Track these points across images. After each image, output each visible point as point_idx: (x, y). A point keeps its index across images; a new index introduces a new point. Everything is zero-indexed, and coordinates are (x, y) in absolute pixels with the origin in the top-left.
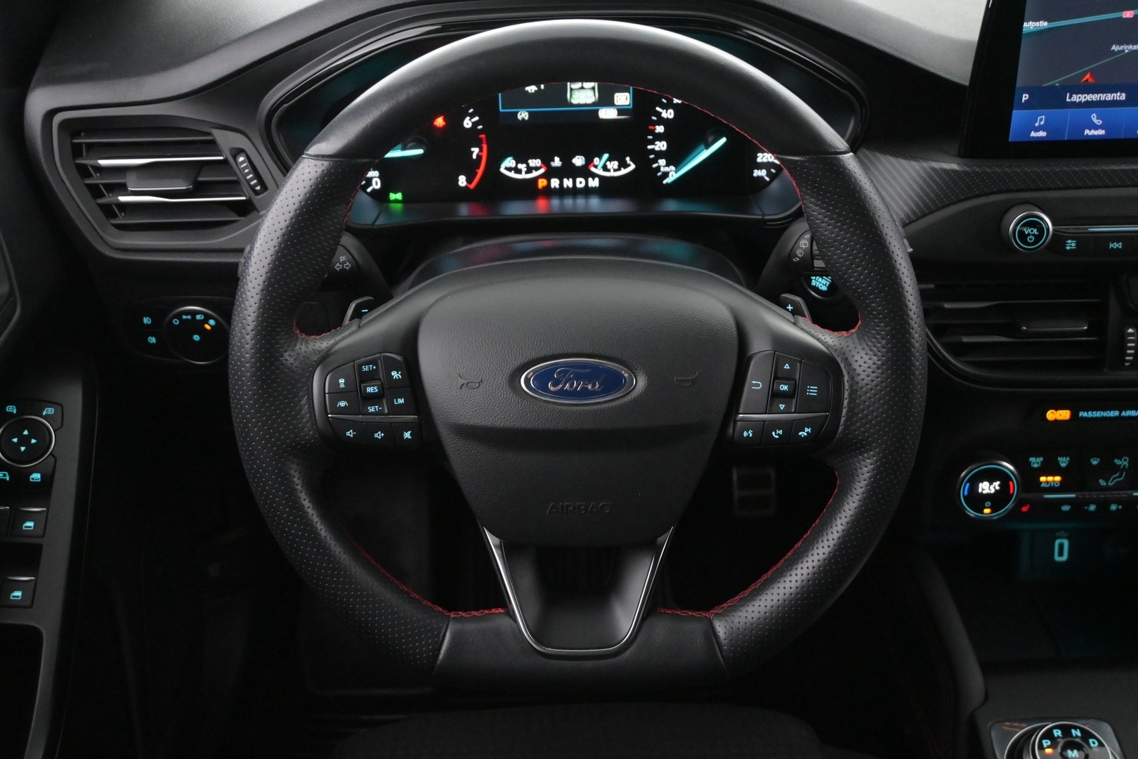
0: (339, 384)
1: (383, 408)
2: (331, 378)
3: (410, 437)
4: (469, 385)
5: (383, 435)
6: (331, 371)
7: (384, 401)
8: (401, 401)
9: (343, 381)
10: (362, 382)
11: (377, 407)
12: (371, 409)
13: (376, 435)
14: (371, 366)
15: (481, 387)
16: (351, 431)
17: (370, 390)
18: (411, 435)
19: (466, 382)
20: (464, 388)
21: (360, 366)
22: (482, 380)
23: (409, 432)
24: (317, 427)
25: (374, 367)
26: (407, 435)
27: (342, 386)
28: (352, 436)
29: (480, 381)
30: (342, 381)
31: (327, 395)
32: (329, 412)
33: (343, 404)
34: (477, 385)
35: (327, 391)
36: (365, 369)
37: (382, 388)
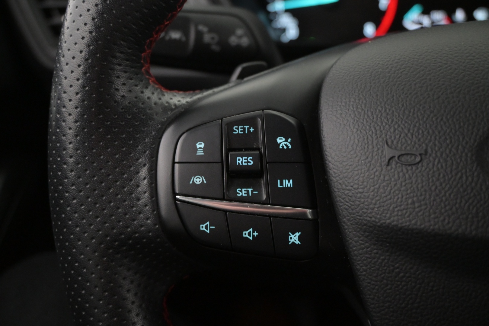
0: (196, 149)
1: (260, 194)
2: (184, 141)
3: (297, 242)
4: (403, 159)
5: (256, 234)
6: (187, 131)
7: (263, 182)
8: (288, 183)
9: (202, 146)
10: (229, 150)
11: (250, 190)
12: (242, 192)
13: (245, 234)
14: (246, 127)
15: (425, 163)
16: (208, 223)
17: (241, 161)
18: (300, 238)
19: (397, 154)
20: (393, 163)
21: (230, 126)
22: (426, 151)
23: (297, 234)
24: (159, 213)
25: (252, 130)
26: (294, 238)
27: (200, 153)
28: (208, 231)
29: (423, 152)
30: (200, 145)
31: (177, 165)
32: (177, 191)
33: (198, 180)
34: (418, 159)
35: (177, 160)
36: (238, 130)
37: (260, 159)
